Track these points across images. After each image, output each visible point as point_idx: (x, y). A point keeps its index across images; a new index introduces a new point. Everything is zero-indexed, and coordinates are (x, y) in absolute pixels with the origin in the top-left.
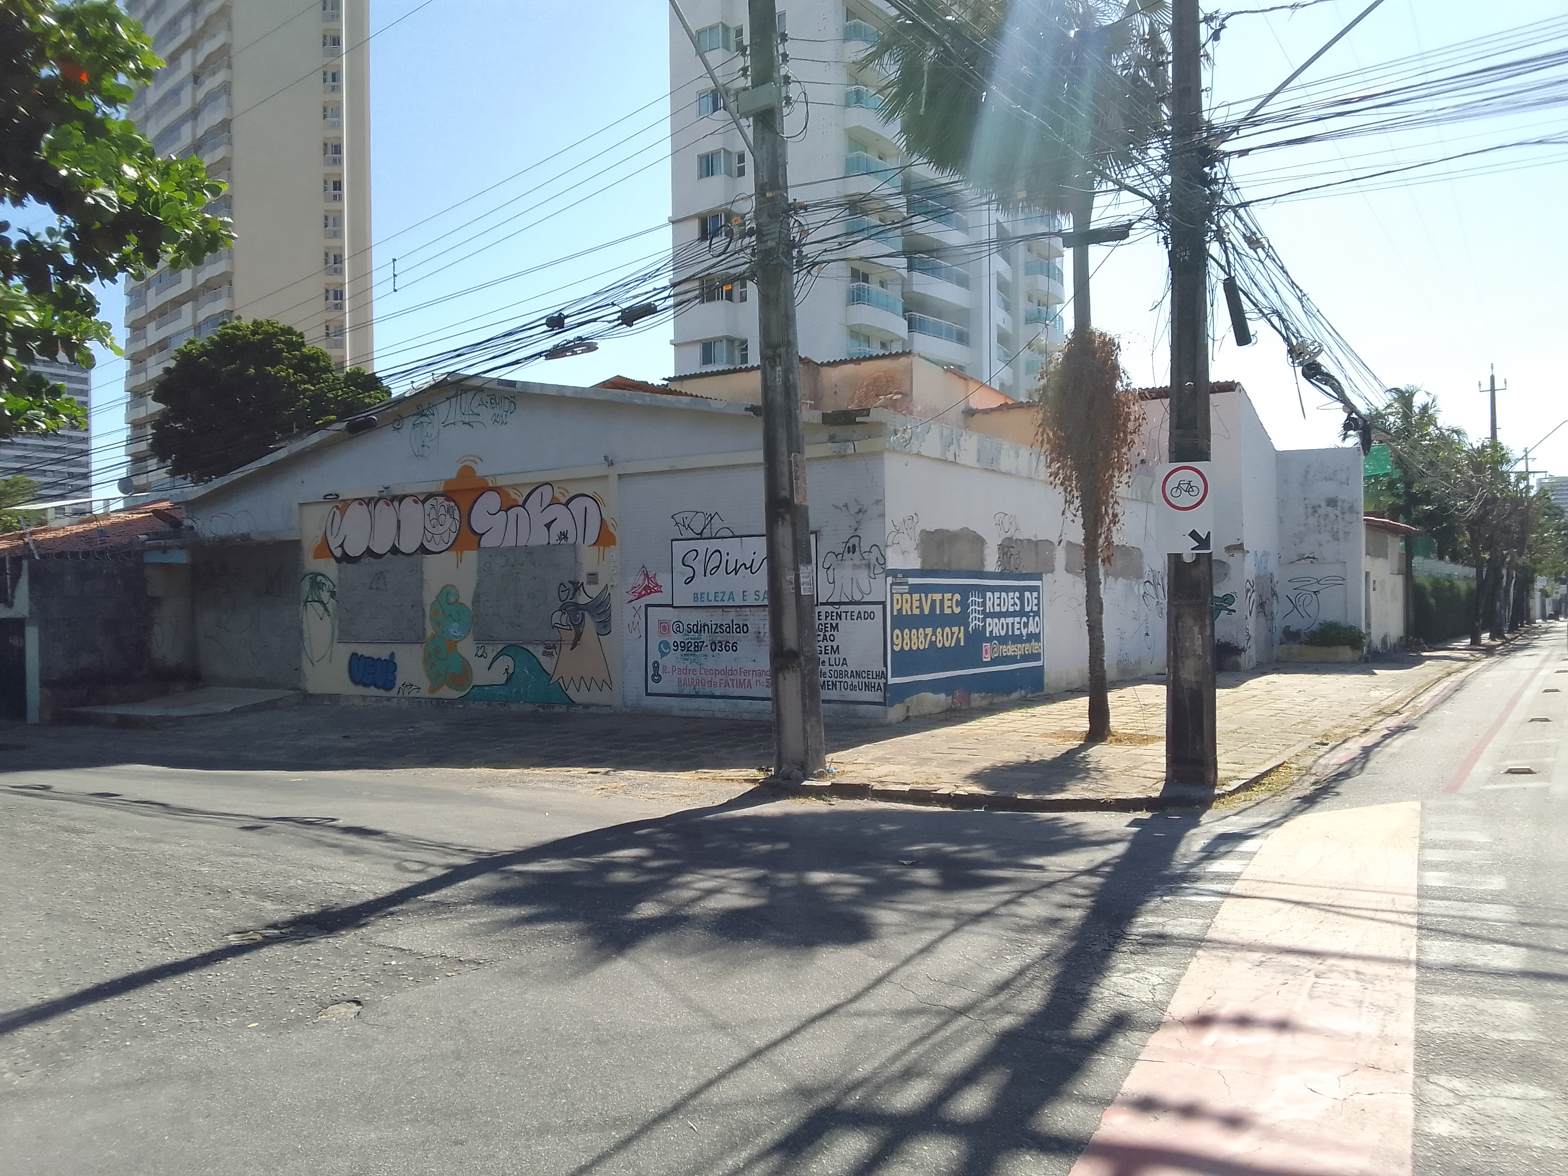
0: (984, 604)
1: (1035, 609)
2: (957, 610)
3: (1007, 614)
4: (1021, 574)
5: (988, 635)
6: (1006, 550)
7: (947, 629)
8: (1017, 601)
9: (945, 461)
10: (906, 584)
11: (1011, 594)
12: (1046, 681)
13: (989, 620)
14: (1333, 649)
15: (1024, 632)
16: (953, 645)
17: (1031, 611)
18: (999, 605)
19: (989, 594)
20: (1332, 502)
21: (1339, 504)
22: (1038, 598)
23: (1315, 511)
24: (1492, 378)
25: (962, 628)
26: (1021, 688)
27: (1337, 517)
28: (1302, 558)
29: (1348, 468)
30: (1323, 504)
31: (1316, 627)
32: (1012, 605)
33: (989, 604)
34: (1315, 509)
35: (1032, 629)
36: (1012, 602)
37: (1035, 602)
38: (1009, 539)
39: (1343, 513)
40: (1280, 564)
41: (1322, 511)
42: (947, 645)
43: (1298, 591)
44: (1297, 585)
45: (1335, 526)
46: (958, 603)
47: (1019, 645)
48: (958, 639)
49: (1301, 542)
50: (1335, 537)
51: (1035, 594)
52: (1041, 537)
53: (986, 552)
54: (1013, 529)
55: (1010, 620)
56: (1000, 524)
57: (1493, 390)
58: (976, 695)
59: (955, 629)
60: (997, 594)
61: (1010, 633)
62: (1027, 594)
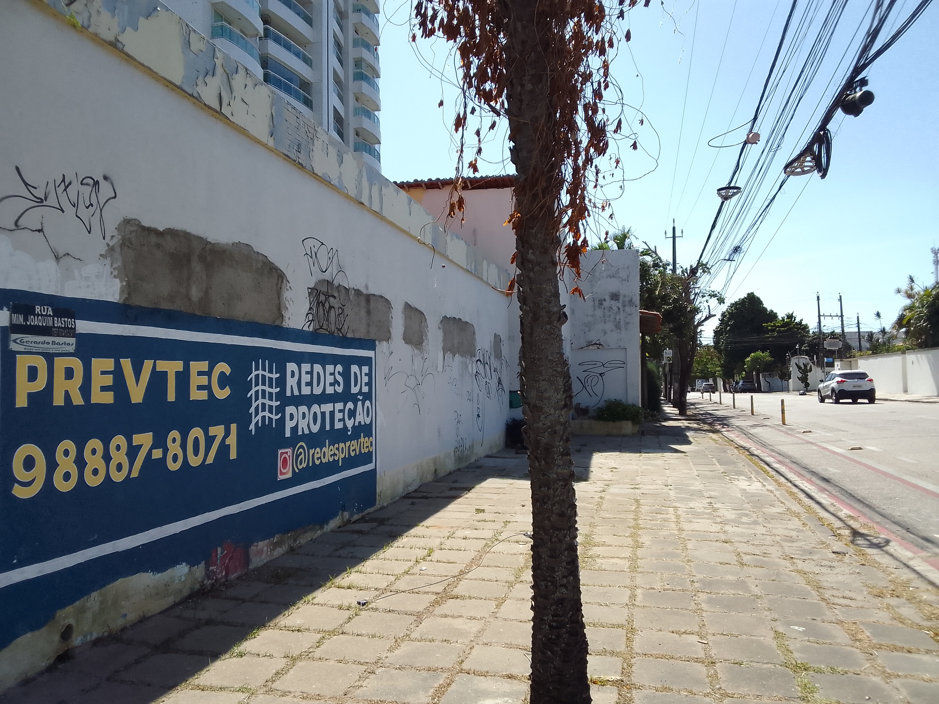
0: (281, 382)
1: (365, 389)
2: (222, 394)
3: (323, 398)
4: (344, 337)
5: (288, 434)
6: (322, 298)
7: (196, 432)
8: (340, 379)
9: (196, 99)
10: (70, 332)
11: (330, 368)
12: (378, 491)
13: (290, 410)
14: (618, 424)
15: (350, 424)
16: (210, 460)
17: (360, 393)
18: (310, 384)
19: (291, 367)
20: (615, 297)
21: (621, 298)
22: (369, 375)
23: (601, 304)
24: (674, 228)
25: (234, 427)
26: (344, 508)
27: (619, 309)
28: (590, 344)
29: (628, 268)
30: (608, 298)
31: (602, 404)
32: (331, 384)
33: (291, 382)
34: (601, 302)
35: (361, 418)
36: (330, 379)
37: (366, 379)
38: (329, 283)
39: (624, 306)
40: (572, 349)
41: (606, 304)
42: (195, 461)
43: (586, 373)
44: (585, 368)
45: (618, 317)
46: (223, 380)
47: (342, 445)
48: (224, 448)
49: (589, 331)
50: (618, 326)
51: (365, 369)
52: (373, 290)
53: (287, 295)
54: (333, 270)
55: (327, 408)
56: (313, 256)
57: (674, 237)
58: (261, 544)
59: (218, 431)
60: (306, 367)
61: (328, 428)
62: (354, 368)
